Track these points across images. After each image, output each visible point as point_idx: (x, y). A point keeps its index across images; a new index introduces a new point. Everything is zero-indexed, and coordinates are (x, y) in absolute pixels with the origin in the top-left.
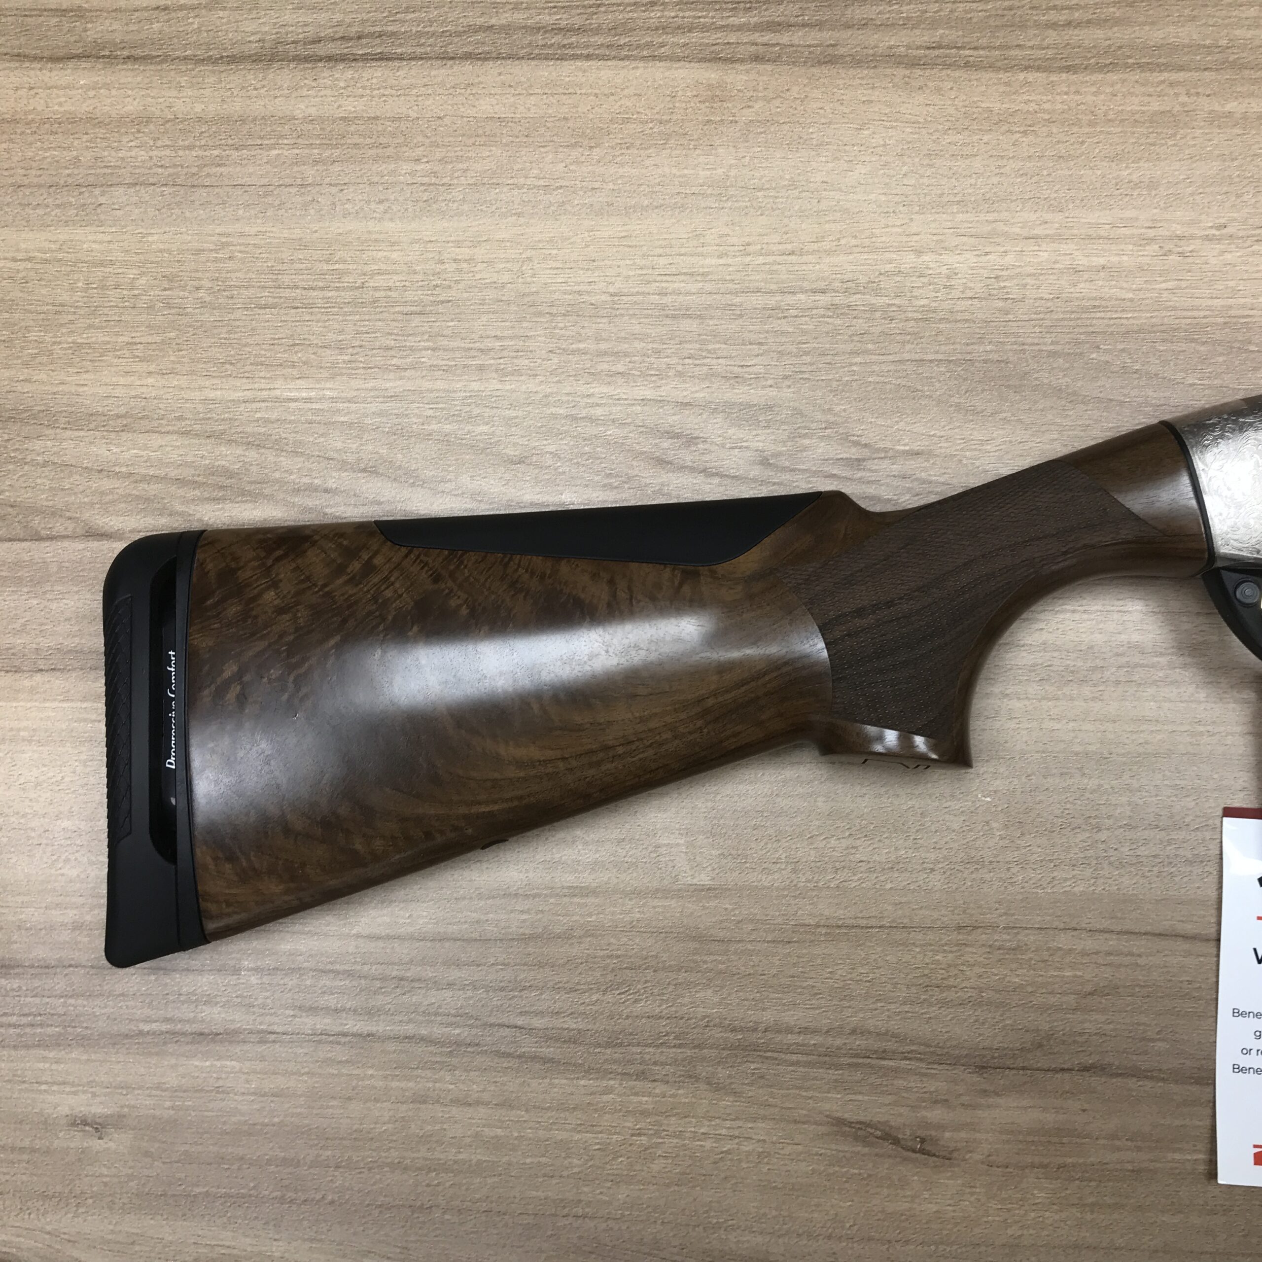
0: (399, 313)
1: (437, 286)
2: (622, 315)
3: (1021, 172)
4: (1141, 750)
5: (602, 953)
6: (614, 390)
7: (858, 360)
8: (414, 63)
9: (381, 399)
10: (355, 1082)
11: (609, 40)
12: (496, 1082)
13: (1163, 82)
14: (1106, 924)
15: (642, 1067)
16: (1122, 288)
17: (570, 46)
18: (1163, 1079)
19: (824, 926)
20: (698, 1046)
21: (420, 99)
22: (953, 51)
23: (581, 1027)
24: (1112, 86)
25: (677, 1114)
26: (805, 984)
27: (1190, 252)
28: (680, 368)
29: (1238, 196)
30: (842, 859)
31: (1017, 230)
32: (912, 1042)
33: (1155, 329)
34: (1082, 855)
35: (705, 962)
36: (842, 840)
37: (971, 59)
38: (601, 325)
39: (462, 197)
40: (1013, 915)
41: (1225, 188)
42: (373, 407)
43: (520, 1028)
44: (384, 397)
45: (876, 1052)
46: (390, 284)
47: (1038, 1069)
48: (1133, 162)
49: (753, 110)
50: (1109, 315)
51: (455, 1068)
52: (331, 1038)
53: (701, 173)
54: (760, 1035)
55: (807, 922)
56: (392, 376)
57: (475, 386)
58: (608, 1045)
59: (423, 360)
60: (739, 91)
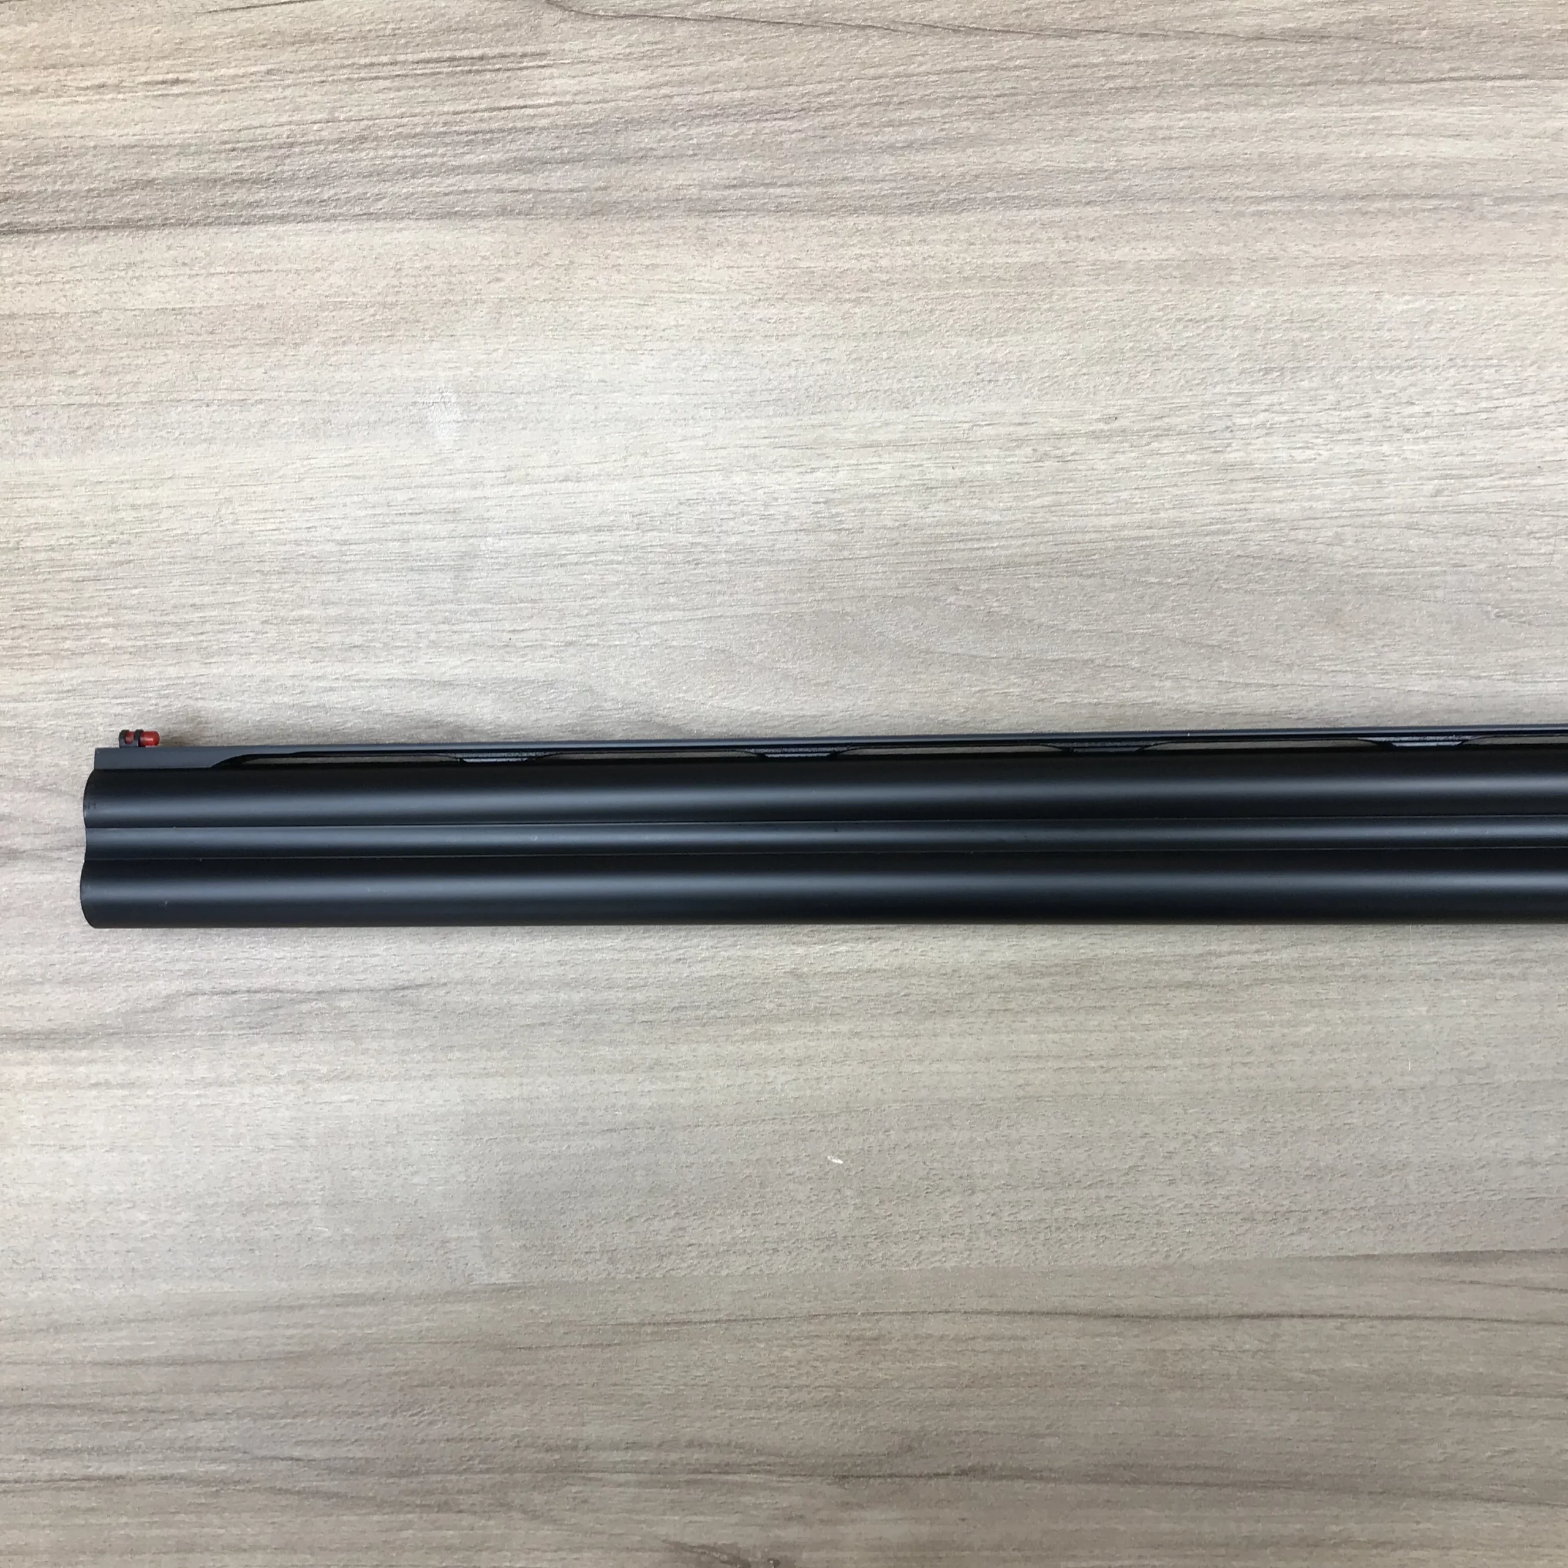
0: (68, 580)
1: (112, 542)
2: (353, 570)
3: (854, 356)
4: (1021, 1093)
5: (386, 1370)
6: (352, 669)
7: (659, 617)
8: (54, 236)
9: (54, 696)
10: (106, 1533)
11: (308, 193)
12: (273, 1523)
13: (1035, 221)
14: (984, 1304)
15: (443, 1498)
16: (986, 508)
17: (257, 204)
18: (1054, 1480)
19: (649, 1324)
20: (511, 1470)
21: (67, 286)
22: (761, 190)
23: (369, 1456)
24: (968, 230)
25: (488, 1548)
26: (629, 1393)
27: (1072, 454)
28: (433, 636)
29: (1131, 377)
30: (667, 1244)
31: (849, 436)
32: (760, 1453)
33: (1028, 560)
34: (952, 1223)
35: (511, 1374)
36: (667, 1221)
37: (785, 200)
38: (327, 584)
39: (134, 420)
40: (874, 1298)
41: (1116, 367)
42: (46, 706)
43: (298, 1460)
44: (59, 692)
45: (717, 1466)
46: (52, 542)
47: (907, 1476)
48: (997, 336)
49: (503, 284)
50: (969, 545)
51: (224, 1510)
52: (74, 1484)
53: (441, 374)
54: (580, 1454)
55: (630, 1320)
56: (66, 663)
57: (172, 671)
58: (402, 1474)
59: (103, 641)
60: (484, 258)
